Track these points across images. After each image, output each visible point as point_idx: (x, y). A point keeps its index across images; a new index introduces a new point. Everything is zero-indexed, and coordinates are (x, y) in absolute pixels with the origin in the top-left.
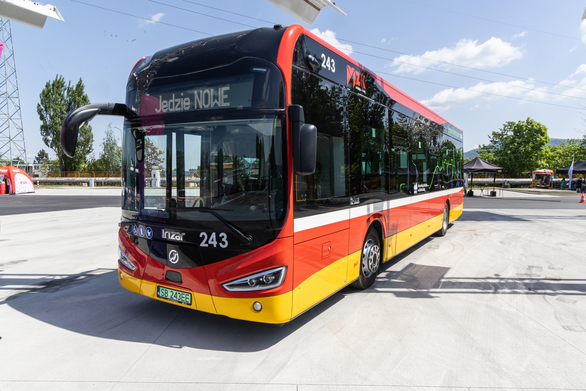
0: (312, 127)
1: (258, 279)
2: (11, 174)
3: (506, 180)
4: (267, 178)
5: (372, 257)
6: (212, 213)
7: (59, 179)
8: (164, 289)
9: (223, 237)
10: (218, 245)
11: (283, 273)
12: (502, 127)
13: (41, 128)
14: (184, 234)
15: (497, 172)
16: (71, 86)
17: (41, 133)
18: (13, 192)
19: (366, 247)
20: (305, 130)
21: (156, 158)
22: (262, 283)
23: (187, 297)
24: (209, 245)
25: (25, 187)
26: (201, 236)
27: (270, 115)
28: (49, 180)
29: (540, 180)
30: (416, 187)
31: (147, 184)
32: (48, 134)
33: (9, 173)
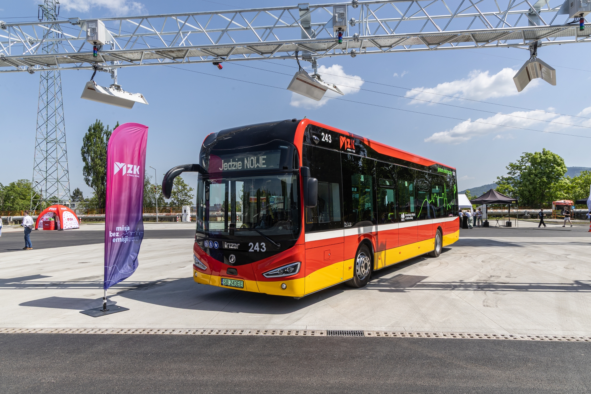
0: (315, 179)
1: (284, 270)
2: (59, 212)
3: (526, 211)
4: (289, 211)
5: (363, 265)
6: (257, 231)
7: (98, 216)
8: (226, 280)
9: (263, 245)
10: (260, 250)
11: (299, 266)
12: (520, 159)
13: (84, 168)
14: (239, 244)
15: (511, 203)
16: (109, 130)
17: (84, 173)
18: (61, 228)
19: (359, 258)
20: (311, 181)
21: (186, 194)
22: (287, 273)
23: (241, 283)
24: (254, 250)
25: (71, 224)
26: (249, 245)
27: (289, 173)
28: (89, 217)
29: (560, 211)
30: (403, 216)
31: (178, 219)
32: (89, 174)
33: (58, 210)
